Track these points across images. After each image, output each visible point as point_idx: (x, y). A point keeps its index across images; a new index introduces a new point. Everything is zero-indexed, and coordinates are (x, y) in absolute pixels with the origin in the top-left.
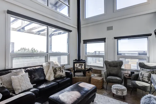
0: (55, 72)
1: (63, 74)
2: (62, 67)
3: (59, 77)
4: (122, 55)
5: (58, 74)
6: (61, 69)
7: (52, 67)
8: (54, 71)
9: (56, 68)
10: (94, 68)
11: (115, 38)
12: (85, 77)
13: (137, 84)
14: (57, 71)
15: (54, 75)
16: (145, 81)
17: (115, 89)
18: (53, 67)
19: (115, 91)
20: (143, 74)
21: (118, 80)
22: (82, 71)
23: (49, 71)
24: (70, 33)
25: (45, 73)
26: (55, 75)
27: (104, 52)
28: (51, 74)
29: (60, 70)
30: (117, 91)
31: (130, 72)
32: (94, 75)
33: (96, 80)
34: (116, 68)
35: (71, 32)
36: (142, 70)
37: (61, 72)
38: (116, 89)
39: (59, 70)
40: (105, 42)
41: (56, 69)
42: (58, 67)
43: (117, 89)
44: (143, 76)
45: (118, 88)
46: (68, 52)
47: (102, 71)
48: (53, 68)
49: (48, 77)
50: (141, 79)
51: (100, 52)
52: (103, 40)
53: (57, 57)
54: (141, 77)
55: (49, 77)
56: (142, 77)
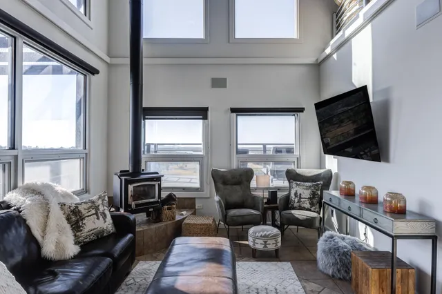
0: (77, 222)
1: (107, 223)
2: (100, 202)
3: (92, 237)
4: (250, 153)
5: (91, 228)
6: (97, 208)
7: (60, 206)
8: (68, 219)
9: (77, 207)
10: (178, 194)
11: (233, 110)
12: (163, 224)
13: (297, 216)
14: (82, 219)
15: (75, 236)
16: (304, 208)
17: (261, 236)
18: (62, 205)
19: (262, 241)
20: (300, 194)
21: (256, 215)
22: (151, 207)
23: (52, 223)
24: (89, 76)
25: (37, 233)
26: (78, 234)
27: (201, 146)
28: (61, 231)
29: (93, 212)
30: (265, 242)
31: (266, 195)
32: (182, 215)
33: (201, 225)
34: (237, 187)
35: (93, 74)
36: (297, 185)
37: (98, 218)
38: (263, 237)
39: (90, 214)
40: (205, 118)
41: (79, 212)
42: (86, 203)
43: (265, 236)
44: (300, 198)
45: (267, 234)
46: (81, 148)
47: (197, 201)
48: (62, 209)
49: (53, 248)
50: (296, 205)
51: (159, 146)
52: (202, 113)
53: (46, 165)
54: (296, 200)
55: (58, 244)
56: (299, 201)
